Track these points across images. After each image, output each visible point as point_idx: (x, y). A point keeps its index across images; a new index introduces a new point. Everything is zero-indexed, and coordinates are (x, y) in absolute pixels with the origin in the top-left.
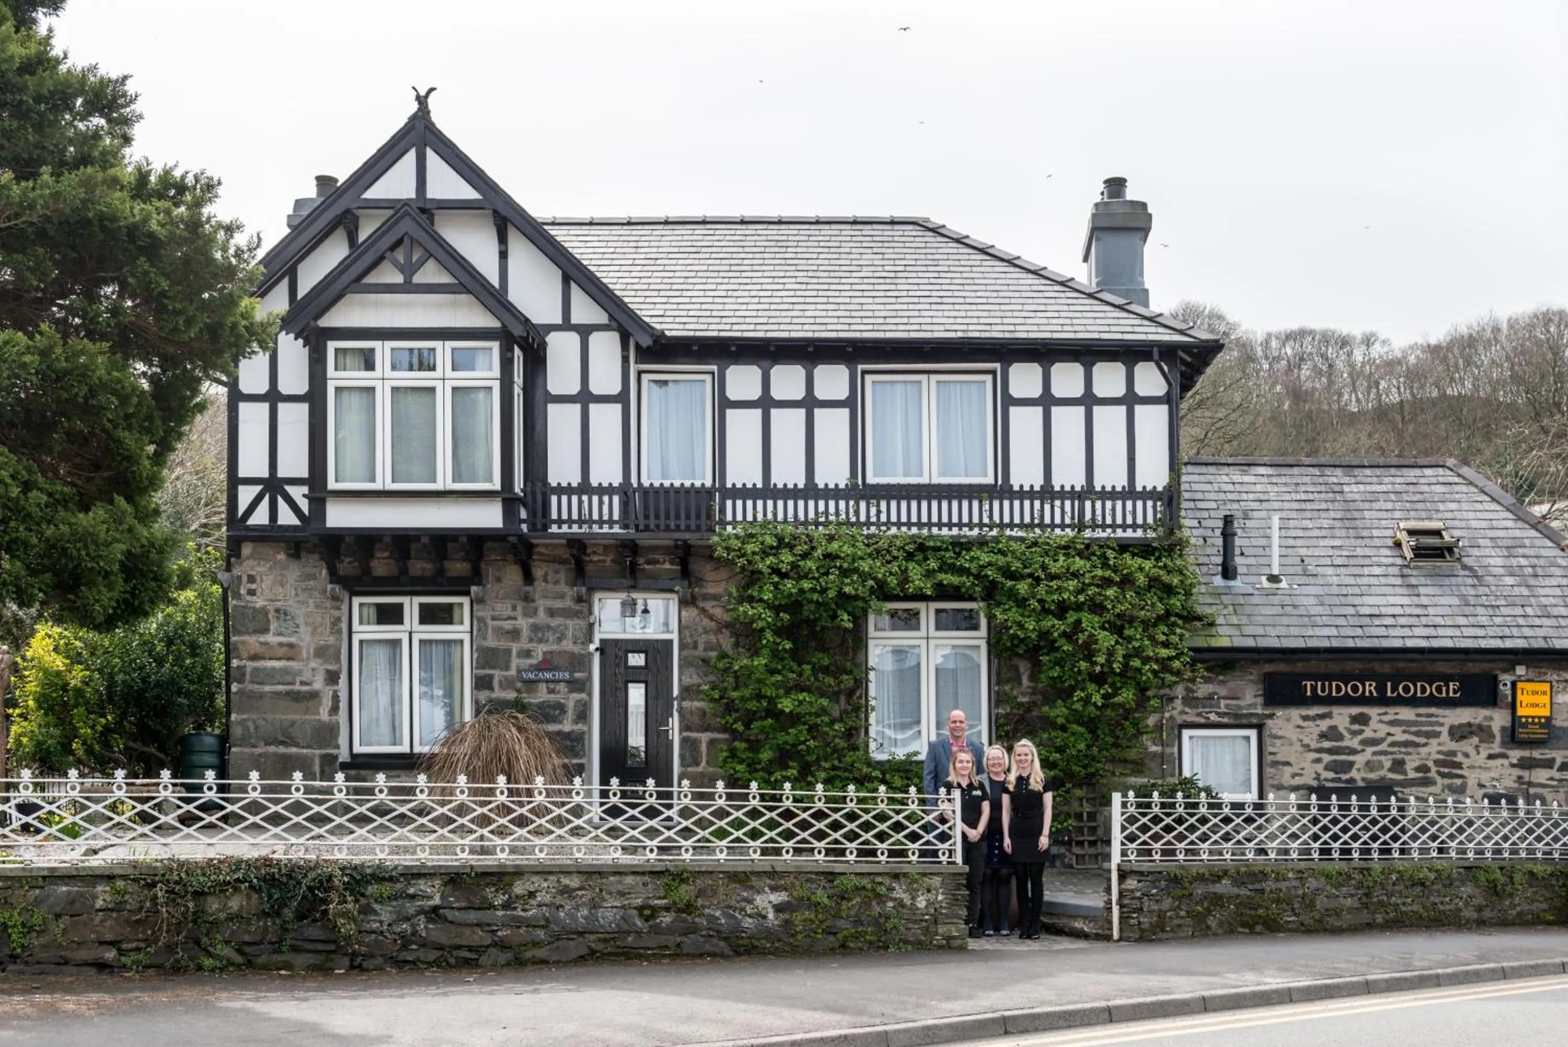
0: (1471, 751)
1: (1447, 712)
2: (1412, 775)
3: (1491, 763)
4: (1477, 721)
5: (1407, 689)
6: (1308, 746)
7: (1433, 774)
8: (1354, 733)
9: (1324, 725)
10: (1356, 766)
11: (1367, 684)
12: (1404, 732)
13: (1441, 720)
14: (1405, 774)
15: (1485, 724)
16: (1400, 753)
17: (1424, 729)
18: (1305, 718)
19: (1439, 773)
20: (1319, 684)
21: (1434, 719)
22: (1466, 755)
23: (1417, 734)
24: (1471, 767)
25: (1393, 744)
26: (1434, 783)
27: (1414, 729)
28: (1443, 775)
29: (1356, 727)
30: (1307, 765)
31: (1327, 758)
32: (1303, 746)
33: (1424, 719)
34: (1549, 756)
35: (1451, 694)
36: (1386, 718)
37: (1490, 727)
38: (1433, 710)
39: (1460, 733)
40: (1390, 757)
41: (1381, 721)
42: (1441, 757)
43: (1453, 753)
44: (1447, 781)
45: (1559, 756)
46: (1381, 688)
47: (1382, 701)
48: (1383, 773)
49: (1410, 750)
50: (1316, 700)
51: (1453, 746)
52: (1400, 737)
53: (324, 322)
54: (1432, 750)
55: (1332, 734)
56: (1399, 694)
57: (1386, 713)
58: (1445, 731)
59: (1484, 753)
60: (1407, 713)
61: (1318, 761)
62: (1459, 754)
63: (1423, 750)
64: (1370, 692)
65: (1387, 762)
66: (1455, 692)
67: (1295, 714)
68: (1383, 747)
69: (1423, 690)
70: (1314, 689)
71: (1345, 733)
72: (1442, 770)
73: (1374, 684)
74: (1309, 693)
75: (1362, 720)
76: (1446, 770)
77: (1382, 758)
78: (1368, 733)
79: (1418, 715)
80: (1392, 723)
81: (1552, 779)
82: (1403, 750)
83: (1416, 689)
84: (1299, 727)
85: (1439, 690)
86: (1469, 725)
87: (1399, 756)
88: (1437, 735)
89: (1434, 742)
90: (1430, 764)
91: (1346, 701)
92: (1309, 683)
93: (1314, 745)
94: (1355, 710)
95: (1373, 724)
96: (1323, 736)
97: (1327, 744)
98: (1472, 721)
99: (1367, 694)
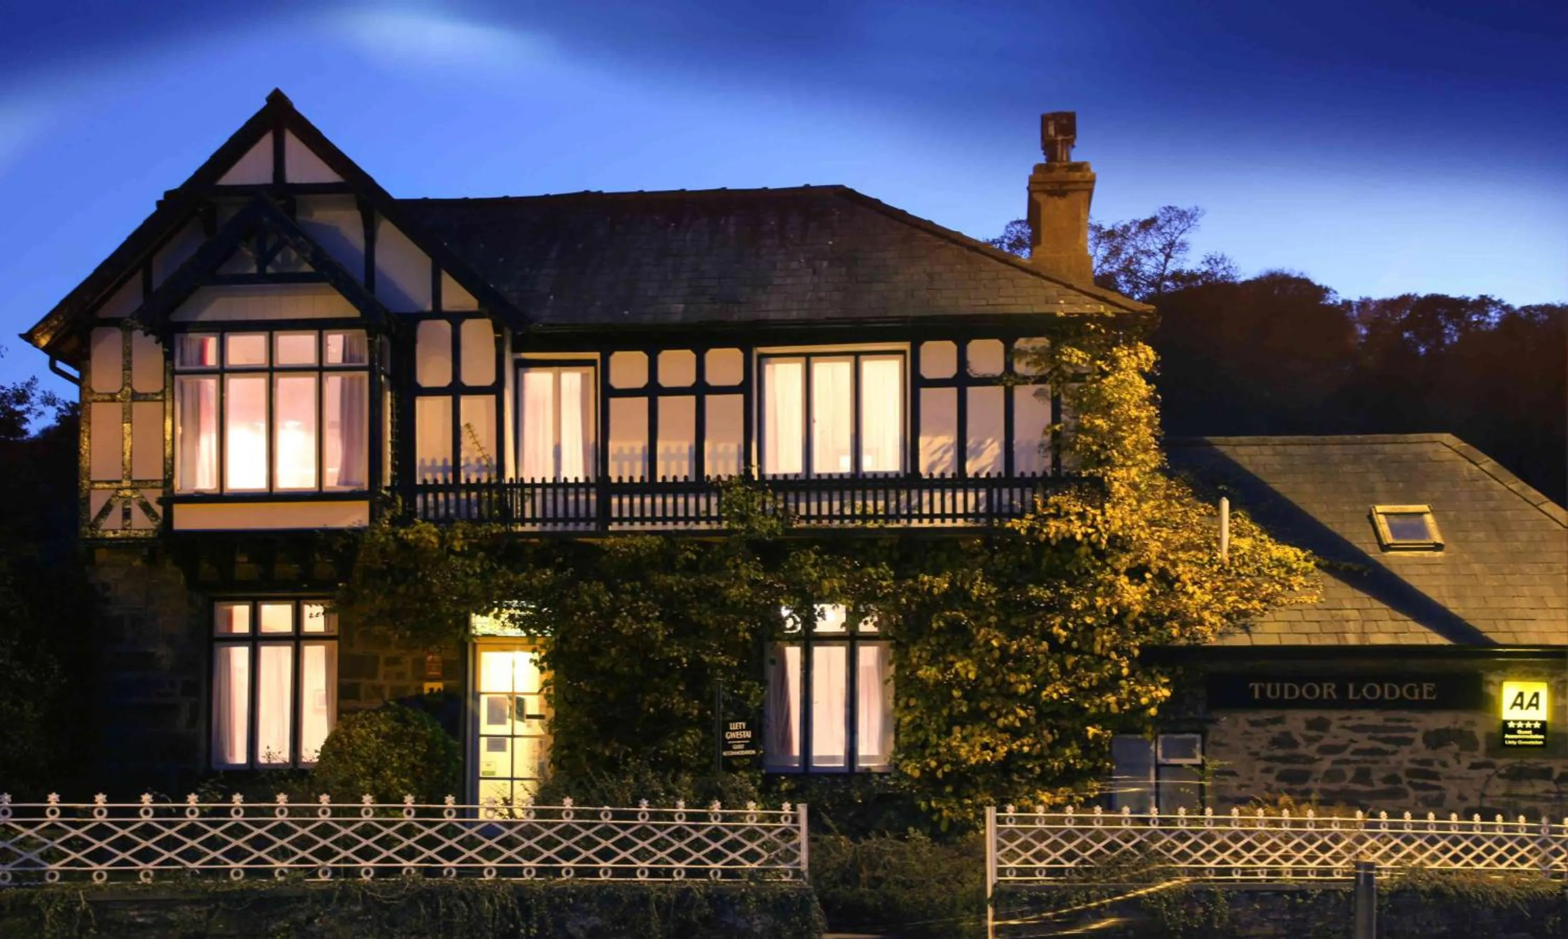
0: (1452, 761)
1: (1421, 716)
2: (1379, 786)
3: (1474, 773)
4: (1457, 726)
5: (1372, 691)
6: (1257, 754)
7: (1404, 785)
8: (1310, 740)
9: (1276, 730)
10: (1314, 776)
11: (1325, 685)
12: (1370, 738)
13: (1413, 725)
14: (1371, 784)
15: (1467, 729)
16: (1366, 762)
17: (1394, 735)
18: (1254, 724)
19: (1410, 783)
20: (1269, 686)
21: (1404, 724)
22: (1444, 764)
23: (1387, 741)
24: (1450, 778)
25: (1356, 752)
26: (1406, 795)
27: (1383, 735)
28: (1416, 787)
29: (1313, 733)
30: (1257, 774)
31: (1280, 767)
32: (1252, 754)
33: (1394, 724)
34: (1545, 766)
35: (1425, 697)
36: (1349, 723)
37: (1472, 733)
38: (1404, 714)
39: (1436, 739)
40: (1354, 766)
41: (1344, 727)
42: (1414, 766)
43: (1429, 762)
44: (1422, 793)
45: (1558, 767)
46: (1342, 690)
47: (1341, 703)
48: (1344, 784)
49: (1377, 758)
50: (1265, 703)
51: (1427, 754)
52: (1364, 742)
53: (178, 316)
54: (1404, 758)
55: (1285, 740)
56: (1363, 697)
57: (1348, 718)
58: (1418, 737)
59: (1466, 763)
60: (1372, 717)
61: (1267, 771)
62: (1436, 763)
63: (1392, 759)
64: (1329, 694)
65: (1350, 773)
66: (1429, 694)
67: (1243, 718)
68: (1346, 755)
69: (1392, 692)
70: (1263, 691)
71: (1300, 739)
72: (1415, 780)
73: (1334, 686)
74: (1257, 696)
75: (1321, 725)
76: (1420, 781)
77: (1344, 767)
78: (1327, 740)
79: (1386, 720)
80: (1355, 729)
81: (1548, 792)
82: (1369, 758)
83: (1383, 691)
84: (1246, 733)
85: (1411, 691)
86: (1447, 730)
87: (1365, 766)
88: (1409, 741)
89: (1406, 749)
90: (1401, 774)
91: (1300, 704)
92: (1257, 686)
93: (1265, 753)
94: (1313, 714)
95: (1333, 728)
96: (1276, 742)
97: (1280, 752)
98: (1452, 726)
99: (1325, 696)
